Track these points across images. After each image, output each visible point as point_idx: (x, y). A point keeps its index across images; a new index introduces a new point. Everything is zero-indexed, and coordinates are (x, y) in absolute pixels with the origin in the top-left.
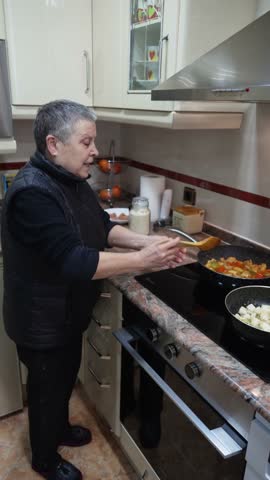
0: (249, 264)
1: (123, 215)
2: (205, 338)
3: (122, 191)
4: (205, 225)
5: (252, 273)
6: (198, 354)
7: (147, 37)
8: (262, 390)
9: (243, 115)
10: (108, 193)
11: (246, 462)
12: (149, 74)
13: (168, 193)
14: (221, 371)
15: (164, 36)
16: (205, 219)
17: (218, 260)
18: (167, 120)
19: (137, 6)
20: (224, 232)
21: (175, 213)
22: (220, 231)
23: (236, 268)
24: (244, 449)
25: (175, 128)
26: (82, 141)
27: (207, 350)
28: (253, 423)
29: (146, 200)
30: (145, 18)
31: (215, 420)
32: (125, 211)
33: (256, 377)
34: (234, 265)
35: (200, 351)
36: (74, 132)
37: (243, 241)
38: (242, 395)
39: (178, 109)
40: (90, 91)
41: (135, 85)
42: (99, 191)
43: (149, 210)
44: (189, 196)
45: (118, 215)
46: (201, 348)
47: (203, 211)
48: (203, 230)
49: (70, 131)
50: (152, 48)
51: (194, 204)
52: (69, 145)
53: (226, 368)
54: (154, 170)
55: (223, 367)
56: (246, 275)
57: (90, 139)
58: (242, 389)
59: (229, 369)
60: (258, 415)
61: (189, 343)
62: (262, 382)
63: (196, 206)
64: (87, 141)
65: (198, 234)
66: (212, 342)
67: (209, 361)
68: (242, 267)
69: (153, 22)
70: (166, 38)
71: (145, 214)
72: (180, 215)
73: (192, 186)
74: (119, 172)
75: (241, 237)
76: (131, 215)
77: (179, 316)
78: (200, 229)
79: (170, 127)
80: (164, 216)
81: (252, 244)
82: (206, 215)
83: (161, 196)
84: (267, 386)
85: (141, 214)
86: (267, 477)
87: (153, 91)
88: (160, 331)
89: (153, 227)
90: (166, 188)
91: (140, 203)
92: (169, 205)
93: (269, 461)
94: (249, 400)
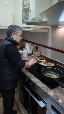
1: (21, 52)
2: (38, 80)
3: (22, 47)
7: (26, 11)
9: (48, 29)
10: (18, 47)
11: (46, 108)
12: (27, 19)
13: (32, 47)
14: (41, 87)
15: (30, 10)
16: (40, 53)
18: (31, 30)
19: (24, 3)
20: (45, 56)
21: (33, 52)
22: (43, 56)
24: (46, 105)
25: (32, 32)
28: (48, 99)
29: (27, 48)
30: (26, 6)
31: (40, 99)
32: (22, 51)
33: (49, 88)
35: (36, 83)
37: (49, 58)
38: (45, 92)
39: (33, 27)
41: (24, 22)
44: (37, 48)
48: (40, 56)
50: (27, 13)
54: (29, 42)
58: (45, 91)
59: (43, 86)
60: (49, 97)
61: (34, 81)
62: (50, 89)
63: (38, 50)
65: (39, 57)
67: (38, 85)
69: (28, 7)
70: (30, 11)
71: (26, 52)
72: (35, 52)
76: (23, 52)
77: (32, 75)
78: (39, 55)
80: (31, 53)
82: (41, 52)
83: (30, 48)
84: (51, 90)
85: (25, 52)
86: (51, 111)
87: (27, 23)
88: (28, 79)
89: (28, 55)
90: (32, 46)
91: (25, 49)
92: (32, 50)
93: (52, 108)
94: (47, 93)
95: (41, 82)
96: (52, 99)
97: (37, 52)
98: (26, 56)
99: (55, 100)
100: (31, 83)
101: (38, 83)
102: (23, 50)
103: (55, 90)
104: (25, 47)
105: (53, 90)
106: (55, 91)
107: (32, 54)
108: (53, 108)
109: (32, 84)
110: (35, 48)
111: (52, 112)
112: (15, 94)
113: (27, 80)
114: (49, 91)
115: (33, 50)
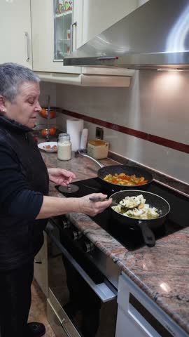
0: (134, 178)
1: (55, 146)
3: (56, 130)
4: (109, 153)
5: (134, 183)
6: (88, 234)
7: (64, 24)
8: (125, 255)
9: (131, 77)
10: (46, 132)
12: (68, 49)
13: (85, 131)
14: (101, 244)
15: (74, 22)
16: (107, 148)
17: (113, 175)
18: (77, 80)
19: (58, 1)
20: (121, 157)
21: (89, 144)
22: (118, 157)
23: (125, 180)
24: (116, 297)
25: (83, 85)
26: (27, 101)
27: (95, 232)
29: (69, 135)
30: (63, 11)
31: (100, 278)
32: (55, 143)
33: (123, 247)
34: (123, 178)
35: (90, 232)
36: (19, 93)
38: (112, 259)
39: (85, 73)
40: (30, 60)
42: (41, 130)
43: (70, 142)
44: (99, 134)
45: (52, 146)
46: (90, 230)
47: (108, 143)
48: (108, 157)
49: (16, 92)
50: (69, 31)
51: (102, 139)
52: (15, 103)
54: (77, 116)
55: (103, 242)
56: (130, 184)
57: (35, 98)
58: (113, 255)
59: (106, 243)
60: (123, 272)
62: (127, 250)
63: (104, 141)
64: (32, 100)
65: (105, 159)
66: (99, 227)
68: (129, 180)
69: (68, 13)
70: (75, 24)
71: (67, 145)
72: (93, 146)
73: (101, 127)
74: (53, 117)
75: (132, 160)
76: (59, 146)
78: (105, 155)
79: (80, 85)
80: (83, 147)
81: (138, 165)
82: (110, 147)
83: (81, 134)
84: (130, 253)
85: (65, 145)
86: (130, 312)
87: (64, 59)
88: (69, 223)
89: (74, 155)
90: (84, 128)
91: (64, 137)
92: (86, 139)
93: (130, 302)
94: (116, 262)
95: (103, 230)
96: (131, 277)
97: (100, 147)
98: (69, 158)
99: (138, 278)
100: (75, 234)
101: (94, 234)
102: (58, 141)
103: (141, 253)
104: (65, 132)
105: (134, 252)
106: (140, 255)
107: (85, 151)
108: (133, 301)
109: (78, 236)
110: (94, 133)
111: (133, 313)
112: (36, 265)
113: (65, 227)
114: (122, 256)
115: (88, 140)
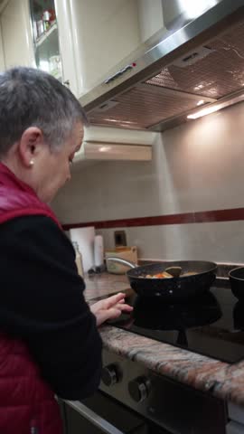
2: (146, 340)
6: (139, 355)
8: (227, 372)
16: (135, 253)
27: (149, 349)
35: (140, 352)
46: (141, 349)
51: (125, 245)
53: (175, 361)
55: (171, 361)
58: (201, 377)
59: (178, 361)
61: (125, 348)
62: (226, 365)
66: (155, 342)
67: (153, 359)
80: (98, 263)
90: (97, 234)
97: (125, 253)
114: (221, 375)
